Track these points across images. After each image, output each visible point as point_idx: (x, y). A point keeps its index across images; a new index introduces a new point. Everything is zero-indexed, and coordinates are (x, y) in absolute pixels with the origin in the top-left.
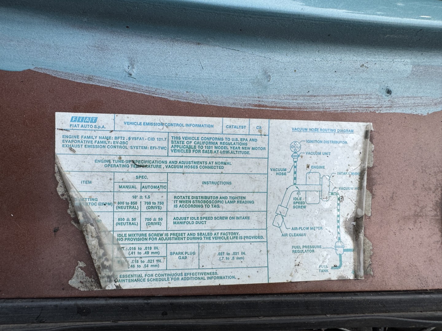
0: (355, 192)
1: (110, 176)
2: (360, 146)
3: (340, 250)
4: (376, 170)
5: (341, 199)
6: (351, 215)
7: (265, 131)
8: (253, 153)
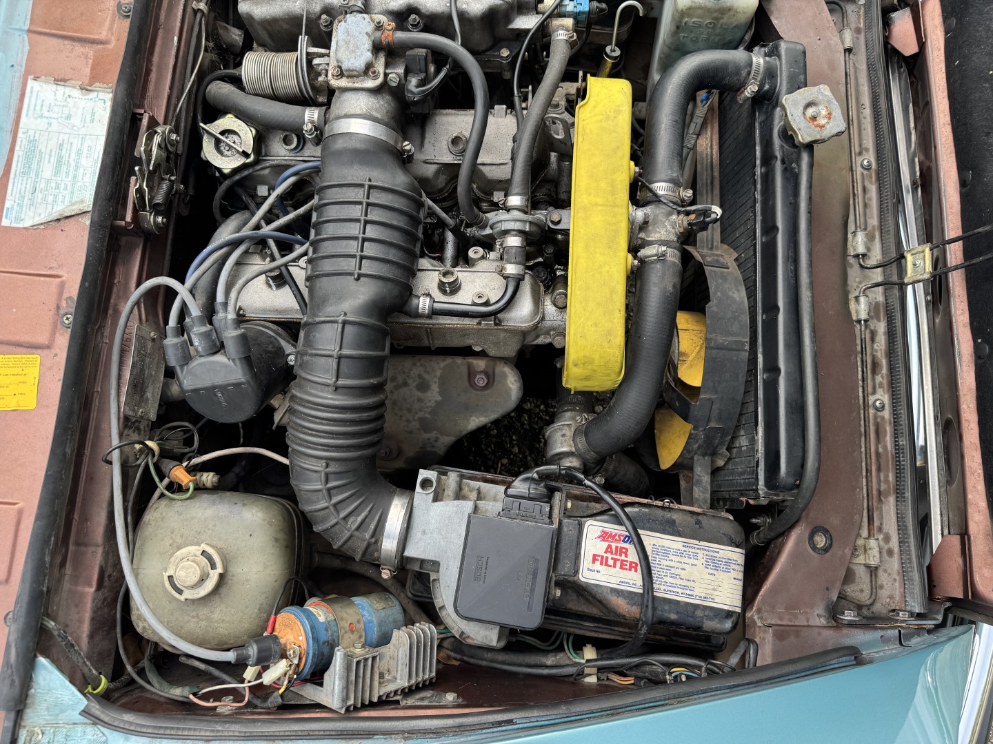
0: (67, 88)
1: (38, 205)
2: (41, 84)
3: (97, 99)
4: (56, 77)
5: (69, 96)
6: (80, 92)
7: (25, 130)
8: (37, 137)
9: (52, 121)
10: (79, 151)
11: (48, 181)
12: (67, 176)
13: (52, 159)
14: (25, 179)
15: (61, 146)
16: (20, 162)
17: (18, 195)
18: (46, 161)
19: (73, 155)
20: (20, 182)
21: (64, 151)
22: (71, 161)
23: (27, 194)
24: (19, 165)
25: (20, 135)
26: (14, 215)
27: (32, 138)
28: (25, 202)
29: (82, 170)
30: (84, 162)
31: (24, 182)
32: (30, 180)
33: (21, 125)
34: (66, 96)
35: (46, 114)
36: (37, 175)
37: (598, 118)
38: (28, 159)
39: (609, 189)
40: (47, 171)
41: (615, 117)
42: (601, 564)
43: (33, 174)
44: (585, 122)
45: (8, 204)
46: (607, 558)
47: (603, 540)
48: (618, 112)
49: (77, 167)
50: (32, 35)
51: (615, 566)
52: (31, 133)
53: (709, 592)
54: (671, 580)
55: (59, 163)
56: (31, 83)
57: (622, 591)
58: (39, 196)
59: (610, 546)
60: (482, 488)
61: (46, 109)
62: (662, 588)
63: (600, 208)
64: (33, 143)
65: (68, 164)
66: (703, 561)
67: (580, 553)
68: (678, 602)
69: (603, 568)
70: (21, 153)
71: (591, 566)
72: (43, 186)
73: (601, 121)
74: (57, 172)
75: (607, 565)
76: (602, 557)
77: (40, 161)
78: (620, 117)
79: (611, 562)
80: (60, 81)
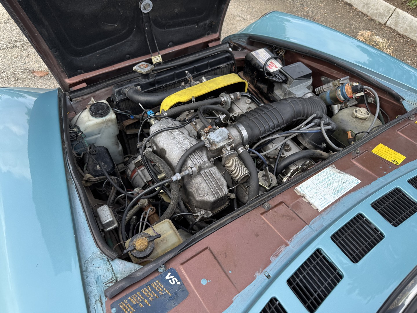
3: (302, 190)
7: (334, 198)
10: (321, 182)
12: (330, 180)
13: (331, 186)
14: (345, 187)
16: (343, 192)
17: (350, 185)
18: (333, 187)
19: (323, 183)
20: (347, 187)
21: (326, 186)
22: (325, 182)
23: (347, 183)
24: (344, 191)
25: (337, 198)
26: (355, 181)
27: (333, 195)
28: (349, 182)
29: (324, 177)
30: (322, 179)
31: (346, 186)
32: (343, 186)
34: (311, 198)
36: (339, 186)
38: (339, 191)
40: (335, 185)
43: (341, 187)
45: (355, 185)
49: (325, 179)
52: (332, 196)
55: (330, 184)
56: (320, 209)
58: (343, 181)
61: (322, 200)
64: (334, 194)
66: (259, 55)
70: (340, 194)
72: (340, 182)
74: (332, 182)
76: (275, 67)
79: (274, 65)
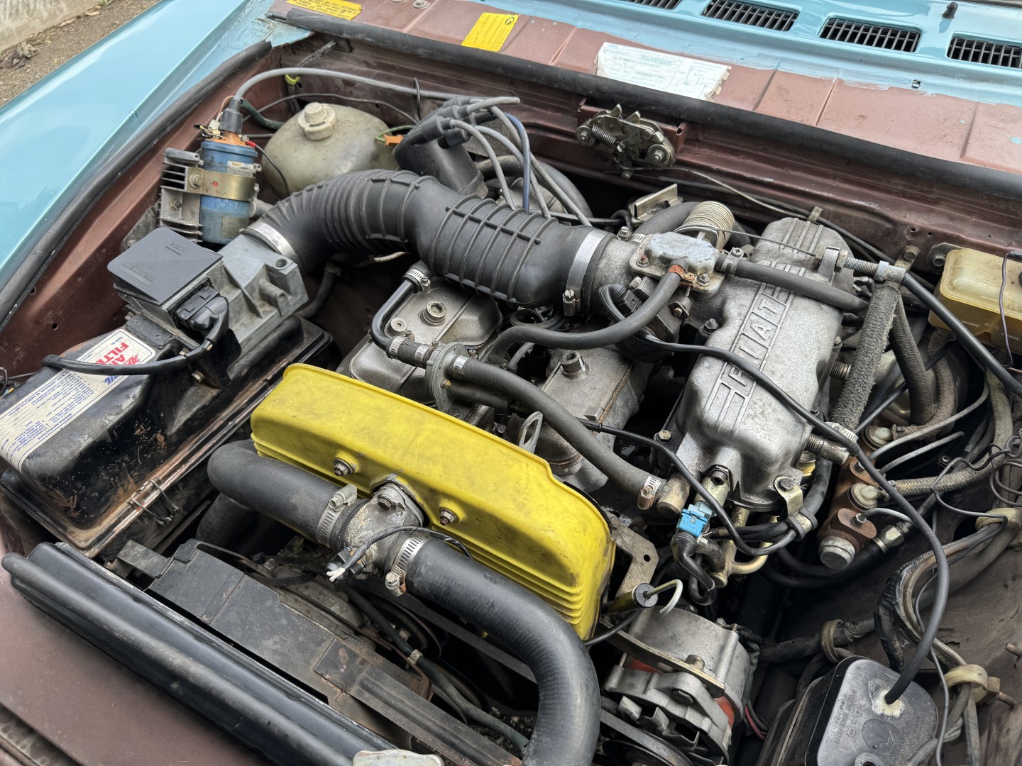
1: (613, 61)
4: (728, 82)
6: (711, 90)
7: (680, 60)
8: (673, 66)
9: (686, 75)
11: (633, 68)
15: (662, 77)
16: (655, 55)
17: (626, 52)
23: (625, 56)
24: (651, 55)
25: (678, 57)
26: (610, 49)
27: (674, 63)
28: (619, 55)
31: (634, 56)
32: (637, 59)
33: (686, 59)
35: (692, 73)
36: (640, 63)
37: (523, 482)
38: (655, 59)
39: (428, 455)
40: (641, 68)
41: (515, 500)
42: (117, 349)
43: (642, 61)
44: (524, 466)
45: (620, 46)
46: (116, 354)
47: (132, 358)
48: (521, 507)
50: (772, 73)
51: (106, 357)
53: (19, 414)
54: (55, 391)
56: (724, 68)
57: (84, 352)
58: (622, 62)
59: (123, 360)
60: (259, 319)
61: (697, 73)
62: (57, 382)
63: (412, 435)
64: (669, 63)
65: (643, 79)
66: (44, 424)
67: (138, 337)
68: (36, 387)
69: (113, 348)
71: (122, 341)
72: (630, 65)
73: (517, 483)
74: (639, 73)
75: (113, 352)
76: (120, 351)
77: (651, 65)
78: (512, 506)
79: (112, 355)
80: (723, 83)
